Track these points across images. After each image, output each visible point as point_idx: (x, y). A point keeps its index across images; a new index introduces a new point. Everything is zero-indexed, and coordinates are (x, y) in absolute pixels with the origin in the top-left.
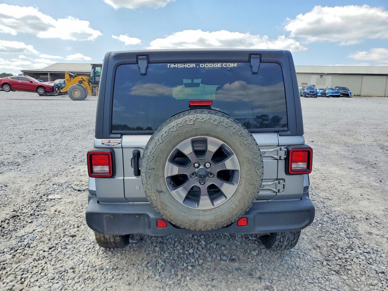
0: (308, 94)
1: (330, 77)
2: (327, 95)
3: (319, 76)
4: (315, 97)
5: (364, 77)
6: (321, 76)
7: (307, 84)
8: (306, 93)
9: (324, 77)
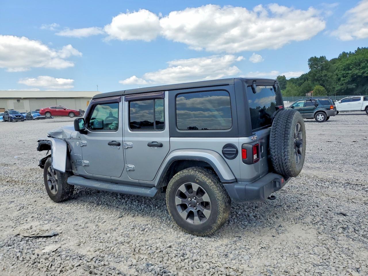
0: (15, 119)
1: (27, 101)
2: (34, 118)
3: (16, 101)
4: (22, 121)
5: (57, 100)
6: (18, 100)
7: (4, 109)
8: (12, 118)
9: (21, 101)
